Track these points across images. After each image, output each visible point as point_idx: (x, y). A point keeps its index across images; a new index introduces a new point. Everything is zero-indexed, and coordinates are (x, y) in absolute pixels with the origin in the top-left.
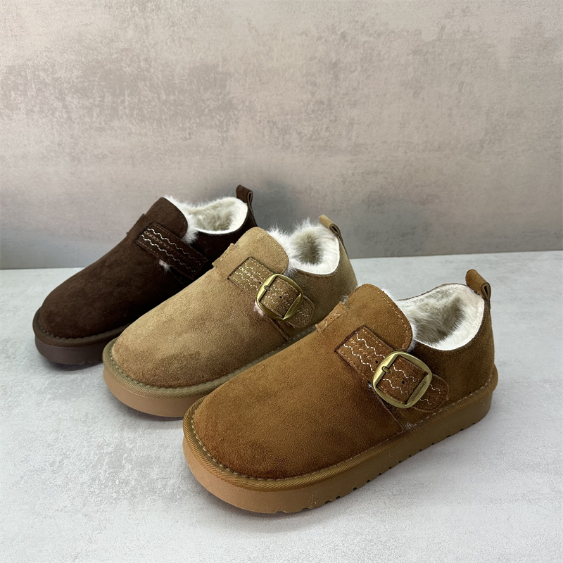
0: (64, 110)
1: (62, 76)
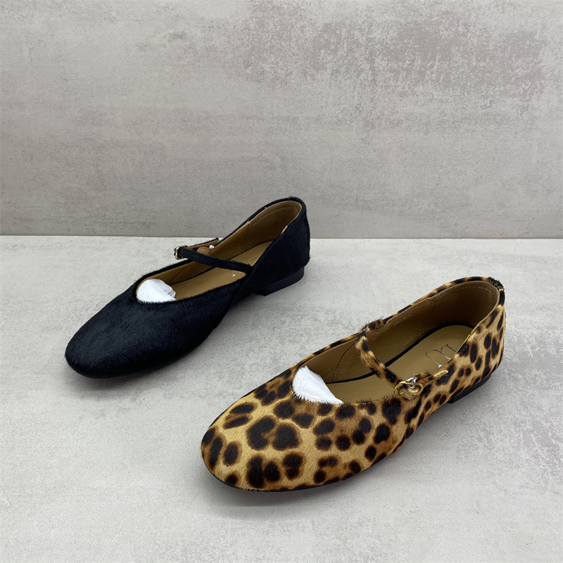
0: (371, 72)
1: (377, 37)
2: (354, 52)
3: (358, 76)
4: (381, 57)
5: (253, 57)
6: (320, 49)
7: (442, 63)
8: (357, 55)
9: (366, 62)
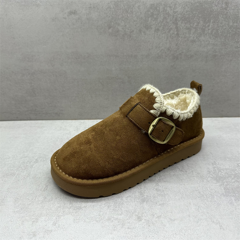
2: (167, 19)
3: (169, 32)
4: (181, 21)
5: (112, 23)
6: (148, 18)
7: (214, 24)
8: (168, 20)
9: (173, 24)
